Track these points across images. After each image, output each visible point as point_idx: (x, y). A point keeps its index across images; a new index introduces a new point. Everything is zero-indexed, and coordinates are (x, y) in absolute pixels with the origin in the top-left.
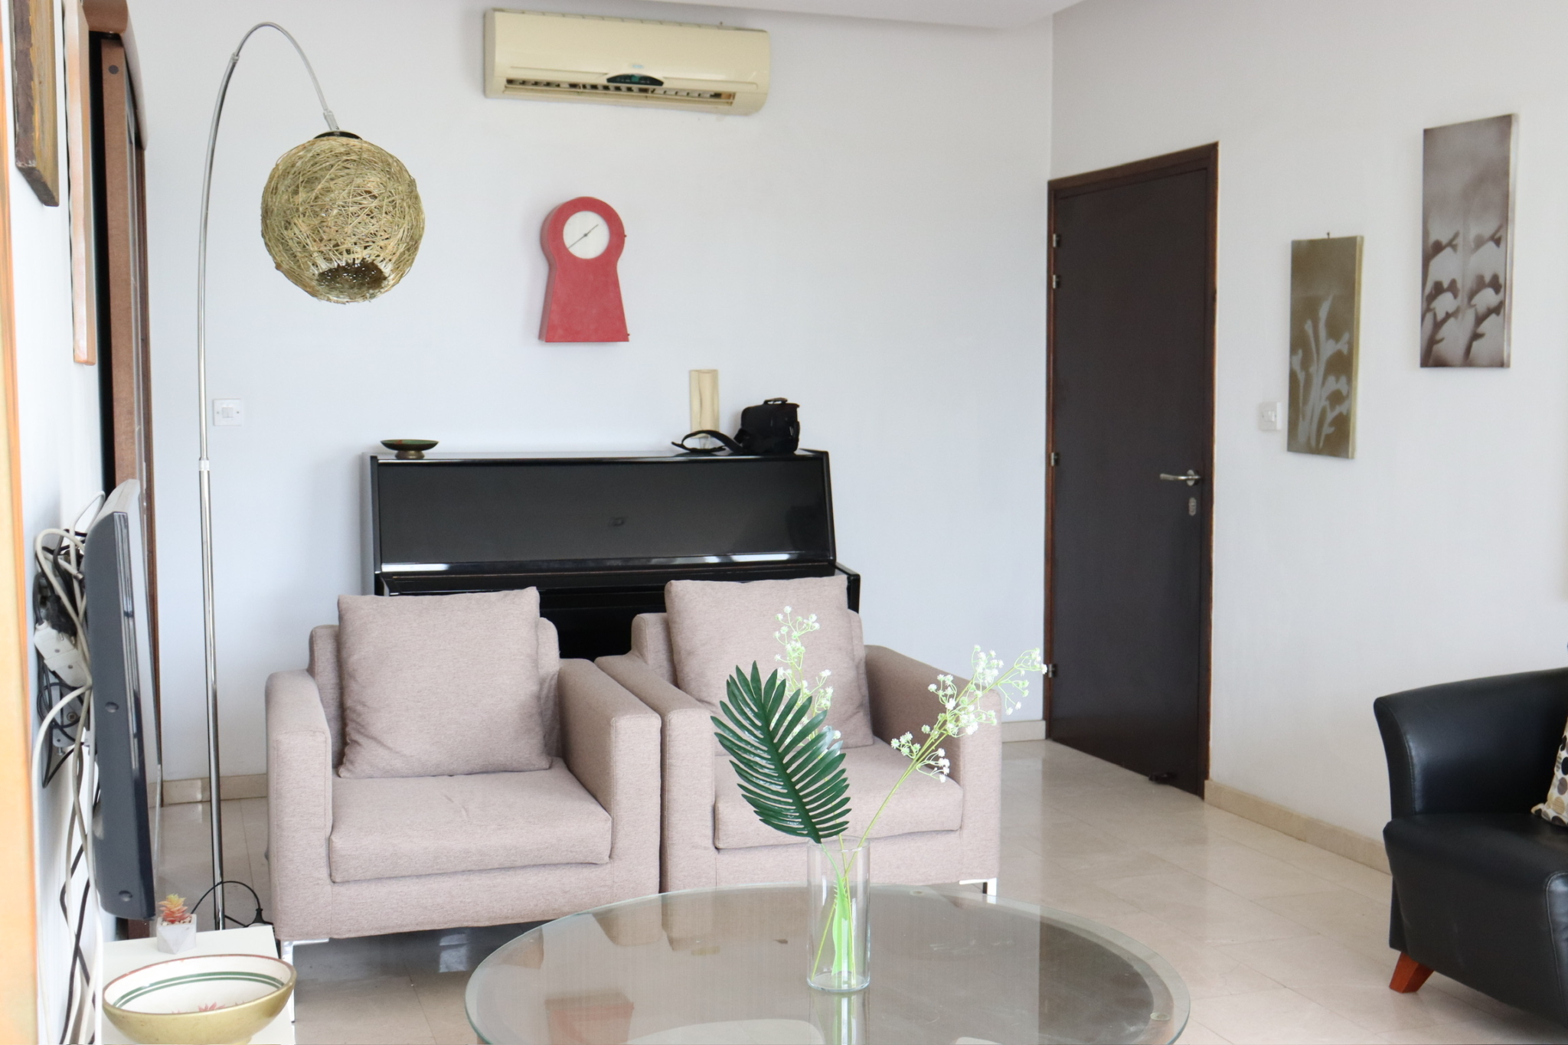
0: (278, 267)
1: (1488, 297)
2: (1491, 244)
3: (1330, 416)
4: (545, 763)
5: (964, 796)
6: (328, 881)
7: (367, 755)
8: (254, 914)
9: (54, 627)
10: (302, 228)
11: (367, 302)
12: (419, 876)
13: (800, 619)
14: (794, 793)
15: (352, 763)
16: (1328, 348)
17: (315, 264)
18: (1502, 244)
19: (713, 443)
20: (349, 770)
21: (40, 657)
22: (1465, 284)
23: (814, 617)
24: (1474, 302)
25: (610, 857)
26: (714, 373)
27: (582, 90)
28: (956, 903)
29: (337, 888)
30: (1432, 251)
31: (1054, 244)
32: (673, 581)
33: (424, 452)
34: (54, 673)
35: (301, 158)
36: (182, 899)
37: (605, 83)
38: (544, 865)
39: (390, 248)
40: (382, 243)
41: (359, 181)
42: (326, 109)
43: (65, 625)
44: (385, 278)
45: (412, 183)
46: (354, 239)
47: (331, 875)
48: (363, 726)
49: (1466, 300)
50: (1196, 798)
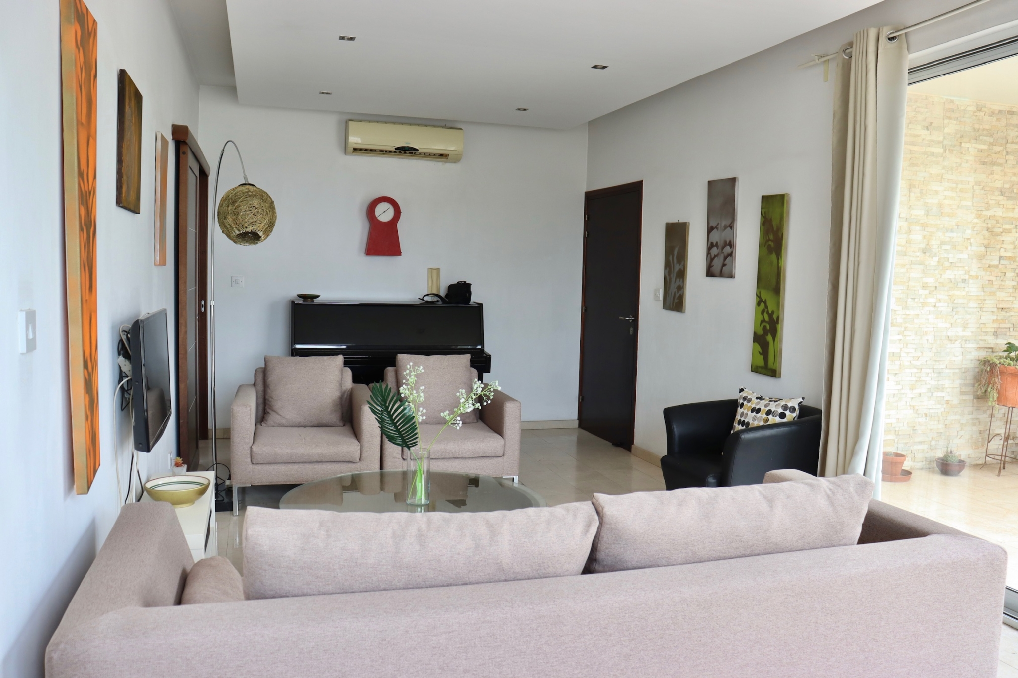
0: (223, 232)
1: (727, 250)
2: (729, 228)
3: (677, 295)
4: (342, 424)
5: (505, 443)
6: (250, 463)
7: (273, 418)
8: (228, 477)
9: (124, 357)
10: (229, 219)
11: (255, 245)
12: (285, 463)
13: (416, 367)
14: (398, 430)
15: (267, 421)
16: (677, 267)
17: (235, 232)
18: (732, 229)
19: (436, 299)
20: (266, 423)
21: (120, 367)
22: (721, 244)
23: (421, 367)
24: (723, 251)
25: (360, 460)
26: (438, 270)
27: (384, 153)
28: (501, 485)
29: (254, 466)
30: (710, 230)
31: (586, 219)
32: (399, 355)
33: (314, 299)
34: (124, 372)
35: (232, 193)
36: (181, 459)
37: (394, 150)
38: (334, 462)
39: (261, 226)
40: (259, 225)
41: (251, 202)
42: (245, 175)
43: (127, 356)
44: (261, 237)
45: (272, 202)
46: (248, 223)
47: (251, 461)
48: (271, 406)
49: (721, 250)
50: (629, 452)
